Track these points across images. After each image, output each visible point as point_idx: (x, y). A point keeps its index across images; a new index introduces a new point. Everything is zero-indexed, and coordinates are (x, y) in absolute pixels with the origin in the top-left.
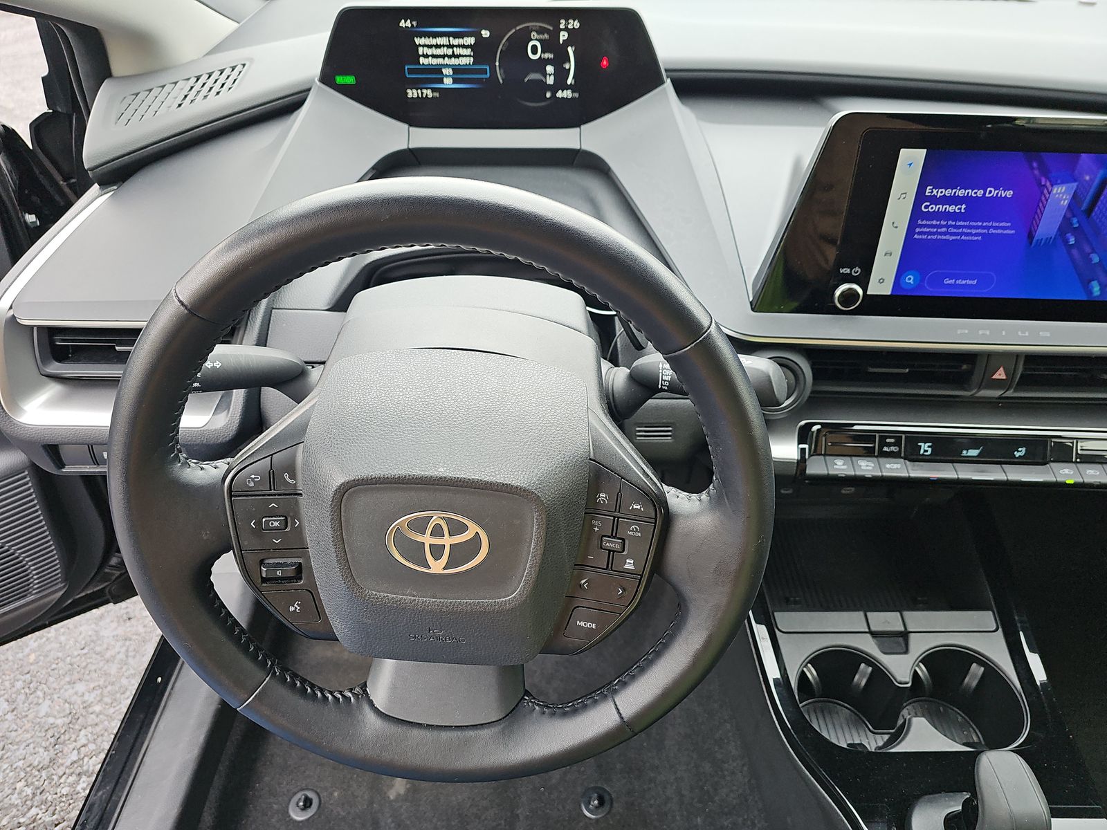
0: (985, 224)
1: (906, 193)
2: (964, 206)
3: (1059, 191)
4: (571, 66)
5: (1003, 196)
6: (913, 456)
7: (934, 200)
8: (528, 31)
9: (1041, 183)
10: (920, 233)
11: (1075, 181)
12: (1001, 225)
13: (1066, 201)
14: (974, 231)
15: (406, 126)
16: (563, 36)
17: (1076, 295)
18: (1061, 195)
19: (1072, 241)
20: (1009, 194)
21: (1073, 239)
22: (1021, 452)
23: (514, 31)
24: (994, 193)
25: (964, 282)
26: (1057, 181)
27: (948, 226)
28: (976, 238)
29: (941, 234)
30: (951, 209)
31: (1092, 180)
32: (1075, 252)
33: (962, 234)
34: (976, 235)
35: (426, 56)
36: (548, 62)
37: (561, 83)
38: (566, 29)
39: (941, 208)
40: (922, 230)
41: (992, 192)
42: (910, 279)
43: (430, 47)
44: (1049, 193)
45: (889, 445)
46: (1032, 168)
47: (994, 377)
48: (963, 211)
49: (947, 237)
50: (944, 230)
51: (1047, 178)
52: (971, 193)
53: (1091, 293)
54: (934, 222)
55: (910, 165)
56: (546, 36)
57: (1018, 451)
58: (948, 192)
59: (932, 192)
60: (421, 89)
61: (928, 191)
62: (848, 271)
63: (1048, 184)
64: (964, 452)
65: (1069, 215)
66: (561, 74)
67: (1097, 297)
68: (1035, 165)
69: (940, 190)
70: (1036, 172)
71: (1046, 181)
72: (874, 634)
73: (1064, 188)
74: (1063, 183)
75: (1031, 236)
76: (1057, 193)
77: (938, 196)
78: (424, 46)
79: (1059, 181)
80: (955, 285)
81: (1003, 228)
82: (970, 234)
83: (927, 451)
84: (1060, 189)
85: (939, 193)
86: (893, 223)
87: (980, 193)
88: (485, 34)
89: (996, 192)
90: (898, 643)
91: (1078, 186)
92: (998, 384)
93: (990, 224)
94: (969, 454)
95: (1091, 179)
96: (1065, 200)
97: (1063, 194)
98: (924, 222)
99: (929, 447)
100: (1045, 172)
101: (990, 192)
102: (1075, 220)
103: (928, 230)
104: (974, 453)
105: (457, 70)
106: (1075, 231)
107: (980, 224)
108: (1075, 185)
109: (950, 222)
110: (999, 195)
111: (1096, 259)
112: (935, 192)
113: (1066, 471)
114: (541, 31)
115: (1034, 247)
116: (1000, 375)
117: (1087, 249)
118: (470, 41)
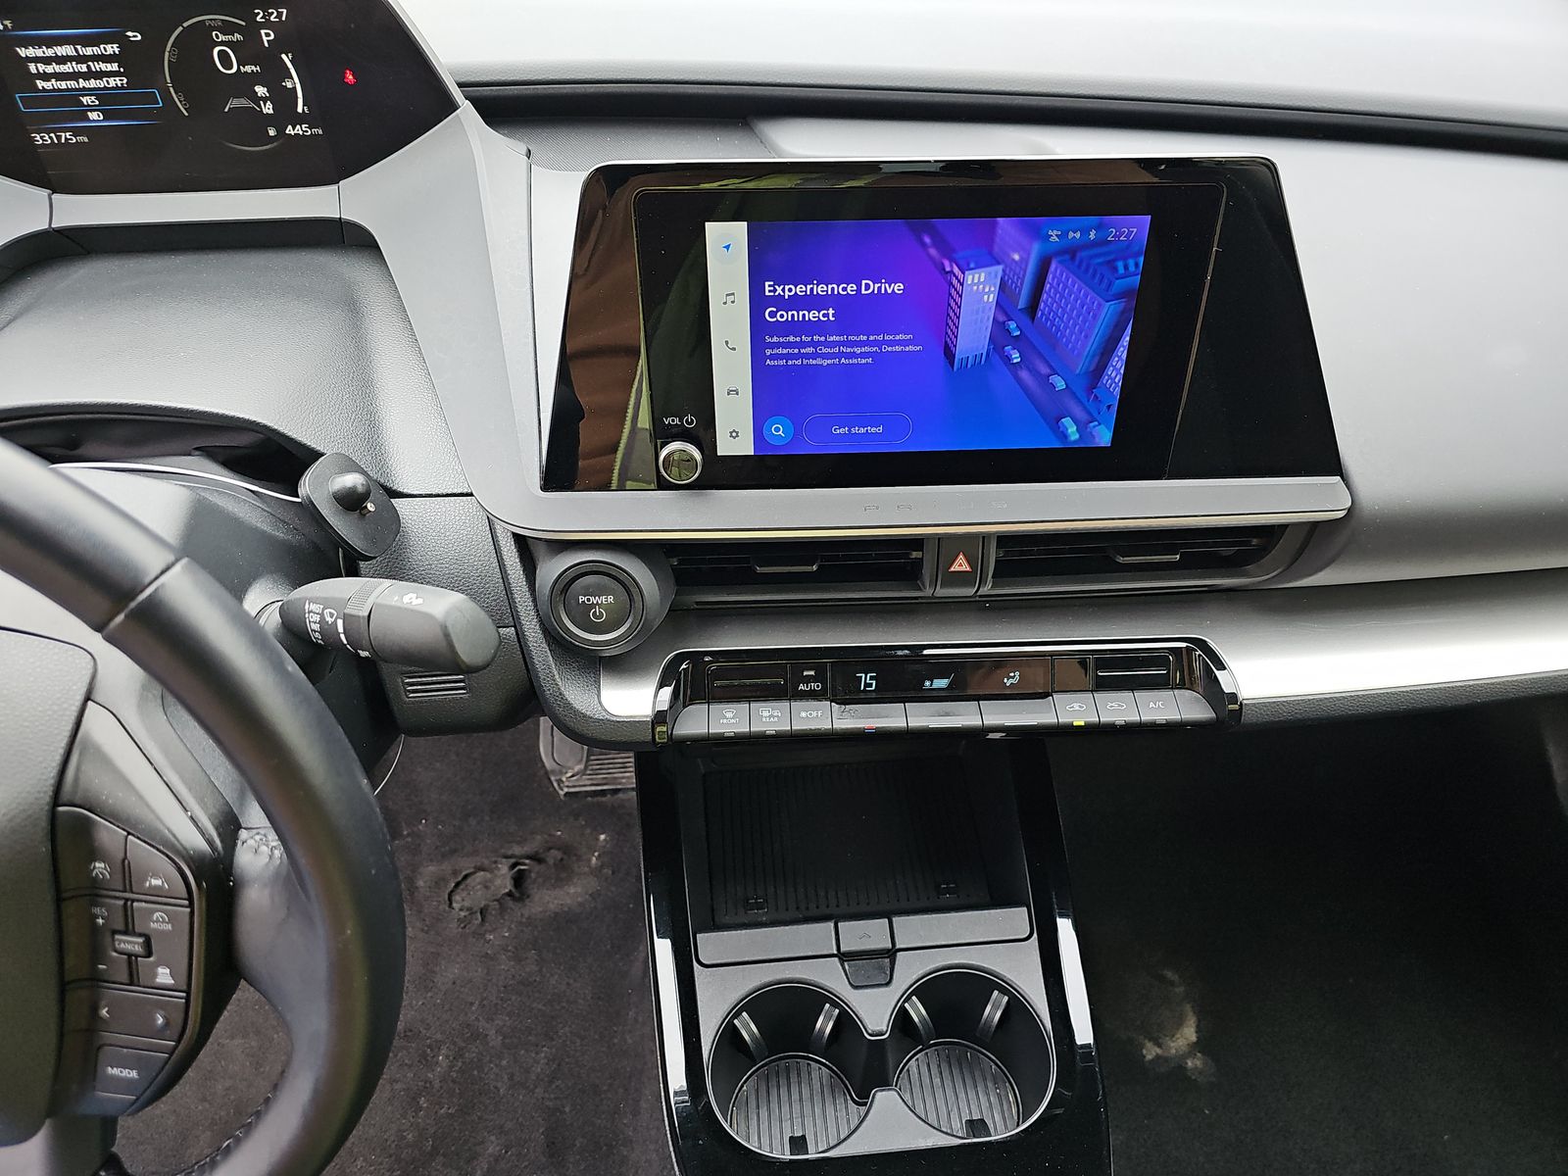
0: (872, 338)
1: (733, 294)
2: (831, 311)
3: (976, 281)
4: (294, 82)
5: (889, 291)
6: (847, 695)
7: (781, 303)
8: (203, 30)
9: (944, 269)
10: (773, 357)
11: (999, 263)
12: (898, 338)
13: (992, 296)
14: (858, 350)
15: (44, 193)
16: (267, 37)
17: (1043, 440)
18: (980, 287)
19: (1016, 357)
20: (898, 288)
21: (1018, 355)
22: (1012, 679)
23: (181, 28)
24: (874, 287)
25: (863, 430)
26: (968, 265)
27: (813, 344)
28: (864, 361)
29: (808, 356)
30: (812, 315)
31: (1024, 261)
32: (1024, 375)
33: (841, 355)
34: (863, 355)
35: (46, 77)
36: (255, 79)
37: (286, 113)
38: (267, 24)
39: (798, 315)
40: (775, 351)
41: (869, 287)
42: (777, 429)
43: (47, 61)
44: (962, 285)
45: (808, 680)
46: (924, 245)
47: (952, 569)
48: (832, 319)
49: (819, 361)
50: (810, 350)
51: (952, 260)
52: (839, 289)
53: (1064, 436)
54: (791, 339)
55: (727, 247)
56: (238, 37)
57: (1009, 678)
58: (800, 290)
59: (775, 290)
60: (54, 131)
61: (767, 289)
62: (677, 421)
63: (956, 270)
64: (927, 683)
65: (1002, 318)
66: (283, 99)
67: (1075, 442)
68: (927, 240)
69: (787, 287)
70: (933, 252)
71: (952, 266)
72: (844, 957)
73: (983, 275)
74: (978, 267)
75: (949, 354)
76: (973, 284)
77: (786, 297)
78: (36, 60)
79: (972, 266)
80: (850, 436)
81: (902, 343)
82: (853, 355)
83: (871, 685)
84: (977, 276)
85: (787, 291)
86: (727, 342)
87: (851, 288)
88: (135, 36)
89: (877, 286)
90: (881, 969)
91: (1004, 271)
92: (961, 579)
93: (880, 338)
94: (934, 686)
95: (1021, 258)
96: (988, 293)
97: (984, 284)
98: (775, 339)
99: (871, 678)
100: (948, 252)
101: (867, 287)
102: (1012, 325)
103: (785, 351)
104: (941, 683)
105: (105, 97)
106: (1016, 342)
107: (865, 338)
108: (1000, 268)
109: (816, 338)
110: (883, 292)
111: (1060, 384)
112: (779, 290)
113: (1076, 706)
114: (227, 29)
115: (958, 369)
116: (961, 565)
117: (1044, 370)
118: (112, 49)
